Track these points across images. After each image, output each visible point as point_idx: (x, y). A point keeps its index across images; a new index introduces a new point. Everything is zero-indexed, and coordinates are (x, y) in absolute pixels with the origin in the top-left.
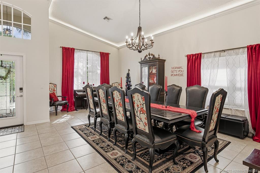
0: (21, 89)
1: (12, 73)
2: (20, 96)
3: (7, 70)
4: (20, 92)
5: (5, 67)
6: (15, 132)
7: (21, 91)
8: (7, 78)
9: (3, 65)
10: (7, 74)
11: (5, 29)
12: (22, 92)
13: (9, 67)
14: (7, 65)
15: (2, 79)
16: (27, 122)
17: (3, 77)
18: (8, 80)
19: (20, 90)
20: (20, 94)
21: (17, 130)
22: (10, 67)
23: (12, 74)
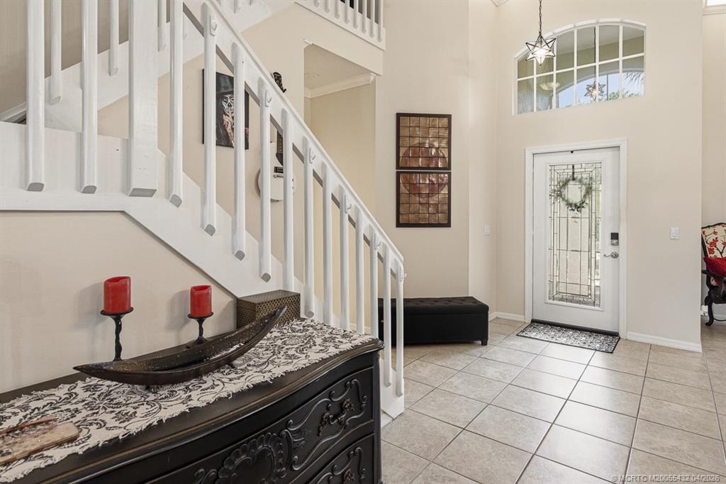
0: (615, 236)
1: (594, 193)
2: (612, 256)
3: (584, 187)
4: (613, 244)
5: (580, 181)
6: (593, 346)
7: (615, 241)
8: (583, 207)
9: (575, 176)
10: (585, 196)
11: (590, 86)
12: (618, 244)
13: (588, 180)
14: (584, 176)
15: (573, 210)
16: (627, 331)
17: (576, 205)
18: (585, 211)
19: (612, 239)
20: (610, 250)
21: (597, 342)
22: (591, 178)
23: (593, 197)
